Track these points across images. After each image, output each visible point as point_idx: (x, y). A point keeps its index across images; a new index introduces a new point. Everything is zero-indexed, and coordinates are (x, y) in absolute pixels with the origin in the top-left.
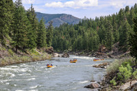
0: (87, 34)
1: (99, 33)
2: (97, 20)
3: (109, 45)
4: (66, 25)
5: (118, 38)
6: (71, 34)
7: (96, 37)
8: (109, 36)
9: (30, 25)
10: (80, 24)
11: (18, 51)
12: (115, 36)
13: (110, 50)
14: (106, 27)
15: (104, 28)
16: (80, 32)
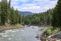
1: (40, 18)
2: (40, 13)
3: (44, 22)
4: (29, 16)
6: (31, 19)
7: (39, 20)
8: (44, 19)
9: (16, 16)
10: (34, 15)
11: (12, 25)
12: (46, 19)
13: (44, 24)
15: (42, 17)
16: (34, 18)
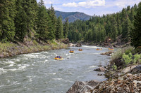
0: (96, 28)
1: (106, 28)
2: (104, 17)
4: (79, 21)
5: (121, 31)
7: (103, 31)
8: (114, 30)
9: (50, 21)
10: (90, 20)
11: (41, 41)
12: (119, 30)
13: (115, 41)
14: (111, 22)
15: (110, 24)
16: (90, 26)
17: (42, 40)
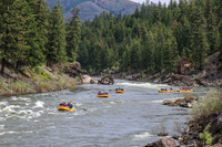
0: (151, 35)
2: (173, 6)
3: (198, 58)
4: (108, 18)
5: (218, 45)
6: (118, 36)
7: (171, 42)
8: (198, 40)
9: (32, 16)
10: (137, 15)
11: (7, 70)
12: (211, 41)
13: (200, 69)
14: (192, 20)
15: (187, 23)
16: (136, 31)
17: (9, 65)
